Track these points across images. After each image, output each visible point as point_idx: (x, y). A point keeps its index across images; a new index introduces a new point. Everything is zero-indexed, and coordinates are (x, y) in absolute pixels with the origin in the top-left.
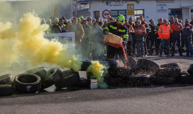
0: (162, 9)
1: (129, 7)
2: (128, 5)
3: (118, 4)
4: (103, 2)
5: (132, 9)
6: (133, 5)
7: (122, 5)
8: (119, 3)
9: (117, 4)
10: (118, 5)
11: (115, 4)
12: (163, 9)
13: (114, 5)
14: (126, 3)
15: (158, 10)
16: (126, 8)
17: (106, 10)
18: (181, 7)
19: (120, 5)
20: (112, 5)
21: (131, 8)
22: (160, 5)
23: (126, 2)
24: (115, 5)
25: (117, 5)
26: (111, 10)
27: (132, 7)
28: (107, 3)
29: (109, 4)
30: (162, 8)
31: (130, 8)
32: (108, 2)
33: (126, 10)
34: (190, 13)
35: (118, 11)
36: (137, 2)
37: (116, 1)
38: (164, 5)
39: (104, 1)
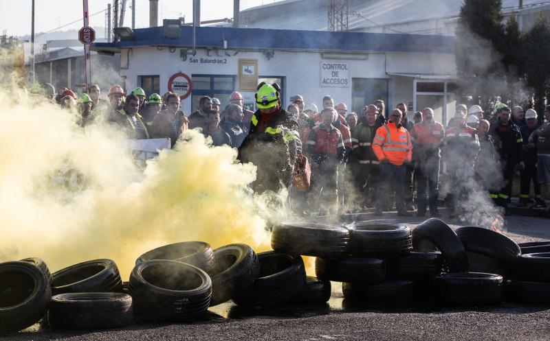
0: (335, 77)
1: (244, 67)
2: (242, 62)
3: (212, 58)
4: (172, 50)
5: (253, 73)
6: (254, 62)
7: (224, 61)
8: (218, 55)
9: (209, 58)
10: (215, 61)
11: (205, 57)
12: (337, 78)
13: (202, 61)
14: (235, 55)
15: (325, 82)
16: (234, 71)
17: (180, 74)
18: (386, 73)
19: (220, 62)
20: (195, 61)
21: (250, 72)
22: (328, 67)
23: (237, 53)
24: (206, 61)
25: (209, 61)
26: (193, 75)
27: (251, 68)
28: (184, 55)
29: (189, 56)
30: (336, 74)
31: (246, 70)
32: (186, 51)
33: (234, 77)
34: (415, 93)
35: (212, 77)
36: (267, 55)
37: (210, 50)
38: (340, 67)
39: (174, 47)
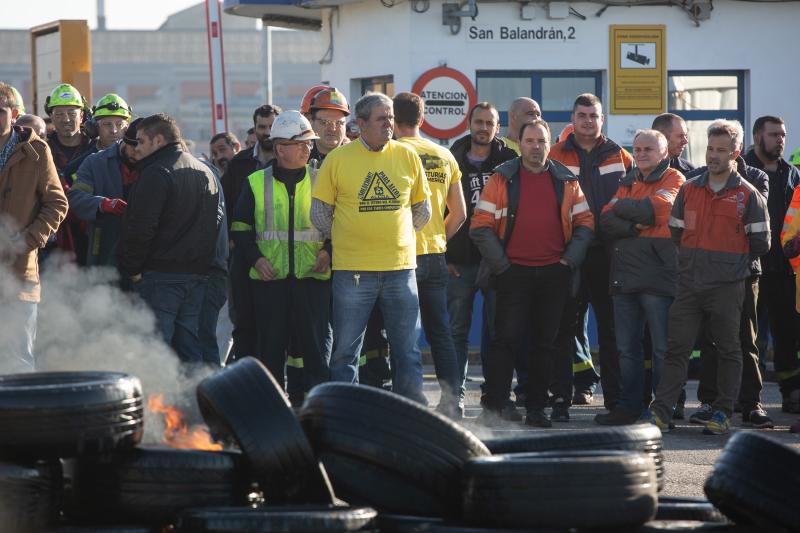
1: (627, 48)
2: (617, 35)
3: (534, 26)
4: (420, 7)
5: (652, 64)
6: (657, 35)
7: (566, 34)
8: (549, 17)
9: (526, 26)
10: (542, 34)
11: (513, 24)
13: (505, 33)
14: (598, 15)
16: (598, 60)
17: (443, 71)
19: (554, 35)
20: (486, 34)
21: (643, 60)
23: (603, 10)
24: (515, 35)
25: (526, 35)
26: (480, 74)
27: (648, 50)
28: (451, 18)
29: (466, 22)
31: (631, 57)
32: (457, 8)
33: (598, 75)
35: (536, 77)
36: (692, 11)
37: (526, 3)
